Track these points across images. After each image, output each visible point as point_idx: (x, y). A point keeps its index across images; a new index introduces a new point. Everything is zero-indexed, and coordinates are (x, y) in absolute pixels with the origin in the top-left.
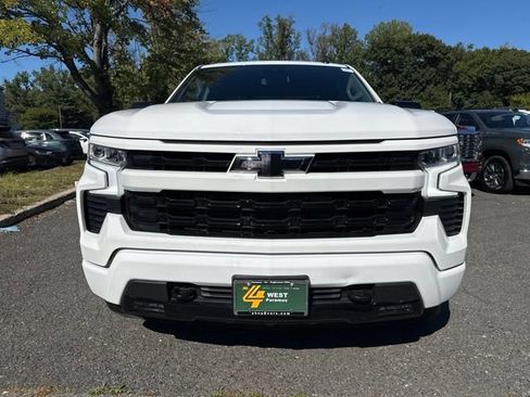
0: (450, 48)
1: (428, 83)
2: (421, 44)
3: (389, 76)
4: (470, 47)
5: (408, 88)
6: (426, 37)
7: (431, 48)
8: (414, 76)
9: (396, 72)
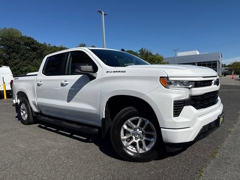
0: (41, 45)
1: (34, 58)
2: (28, 41)
3: (14, 54)
4: (49, 45)
5: (24, 60)
6: (30, 38)
7: (33, 43)
8: (27, 55)
9: (17, 53)
